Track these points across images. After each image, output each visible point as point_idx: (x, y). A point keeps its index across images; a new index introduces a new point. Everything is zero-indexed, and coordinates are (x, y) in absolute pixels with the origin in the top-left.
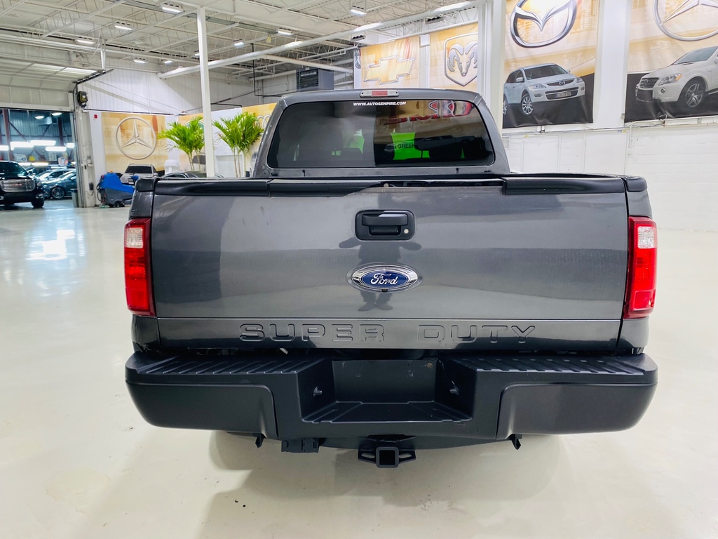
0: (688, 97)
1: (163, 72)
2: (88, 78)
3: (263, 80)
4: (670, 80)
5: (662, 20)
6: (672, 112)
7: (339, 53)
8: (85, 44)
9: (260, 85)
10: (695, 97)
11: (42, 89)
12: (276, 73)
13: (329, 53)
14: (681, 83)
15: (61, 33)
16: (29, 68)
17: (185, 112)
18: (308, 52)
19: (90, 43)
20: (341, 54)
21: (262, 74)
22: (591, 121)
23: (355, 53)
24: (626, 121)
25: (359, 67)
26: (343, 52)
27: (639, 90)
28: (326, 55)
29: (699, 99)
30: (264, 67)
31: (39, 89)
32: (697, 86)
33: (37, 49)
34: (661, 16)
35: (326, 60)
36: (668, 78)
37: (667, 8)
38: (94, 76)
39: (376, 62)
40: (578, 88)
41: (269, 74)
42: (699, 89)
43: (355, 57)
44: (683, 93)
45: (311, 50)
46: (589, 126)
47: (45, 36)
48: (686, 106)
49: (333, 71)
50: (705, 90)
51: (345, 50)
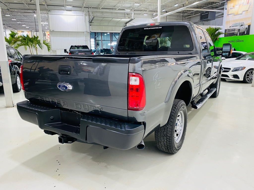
1: (153, 18)
2: (129, 22)
3: (190, 17)
7: (218, 4)
8: (128, 11)
9: (189, 19)
11: (117, 26)
12: (194, 14)
13: (214, 5)
15: (121, 8)
16: (112, 20)
18: (206, 5)
19: (129, 10)
20: (219, 5)
21: (190, 15)
23: (225, 3)
25: (226, 9)
26: (220, 4)
28: (213, 6)
30: (189, 13)
31: (116, 26)
33: (116, 14)
35: (213, 7)
38: (130, 21)
39: (233, 7)
43: (225, 5)
45: (207, 4)
47: (117, 9)
49: (216, 12)
51: (221, 3)
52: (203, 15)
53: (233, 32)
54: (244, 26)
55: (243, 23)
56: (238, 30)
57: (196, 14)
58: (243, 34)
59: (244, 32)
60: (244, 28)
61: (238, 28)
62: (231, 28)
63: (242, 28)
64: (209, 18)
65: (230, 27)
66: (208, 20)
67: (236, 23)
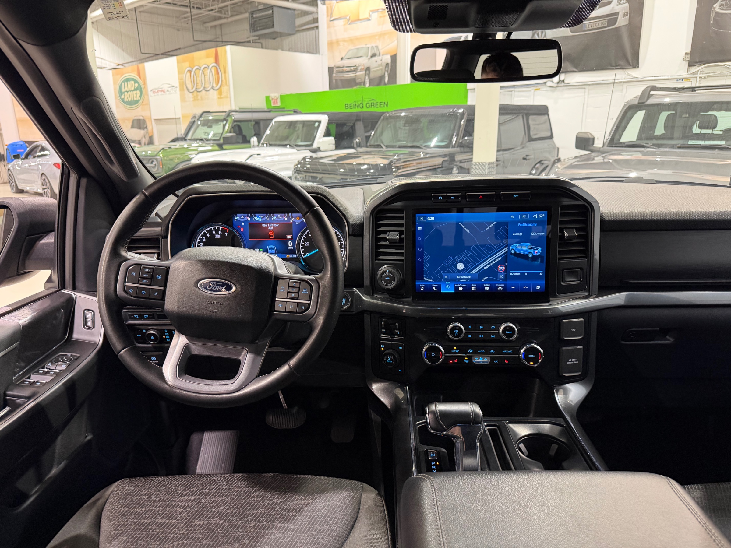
3: (221, 25)
9: (218, 31)
12: (232, 16)
17: (122, 65)
21: (220, 18)
22: (635, 64)
24: (691, 64)
25: (324, 2)
27: (717, 13)
40: (617, 14)
41: (225, 18)
46: (633, 73)
49: (294, 10)
52: (256, 18)
53: (352, 75)
54: (380, 58)
55: (377, 47)
56: (366, 71)
57: (237, 15)
58: (379, 81)
59: (382, 77)
60: (379, 62)
61: (363, 62)
62: (346, 63)
63: (375, 65)
64: (277, 28)
65: (342, 59)
66: (274, 36)
67: (358, 49)
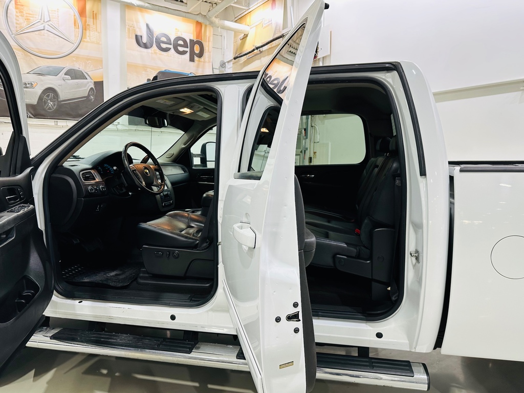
0: (45, 103)
4: (28, 85)
5: (14, 32)
6: (33, 112)
10: (51, 104)
14: (39, 90)
29: (54, 105)
32: (51, 95)
34: (12, 29)
36: (26, 84)
37: (17, 23)
42: (54, 98)
44: (40, 99)
48: (44, 110)
50: (58, 99)
